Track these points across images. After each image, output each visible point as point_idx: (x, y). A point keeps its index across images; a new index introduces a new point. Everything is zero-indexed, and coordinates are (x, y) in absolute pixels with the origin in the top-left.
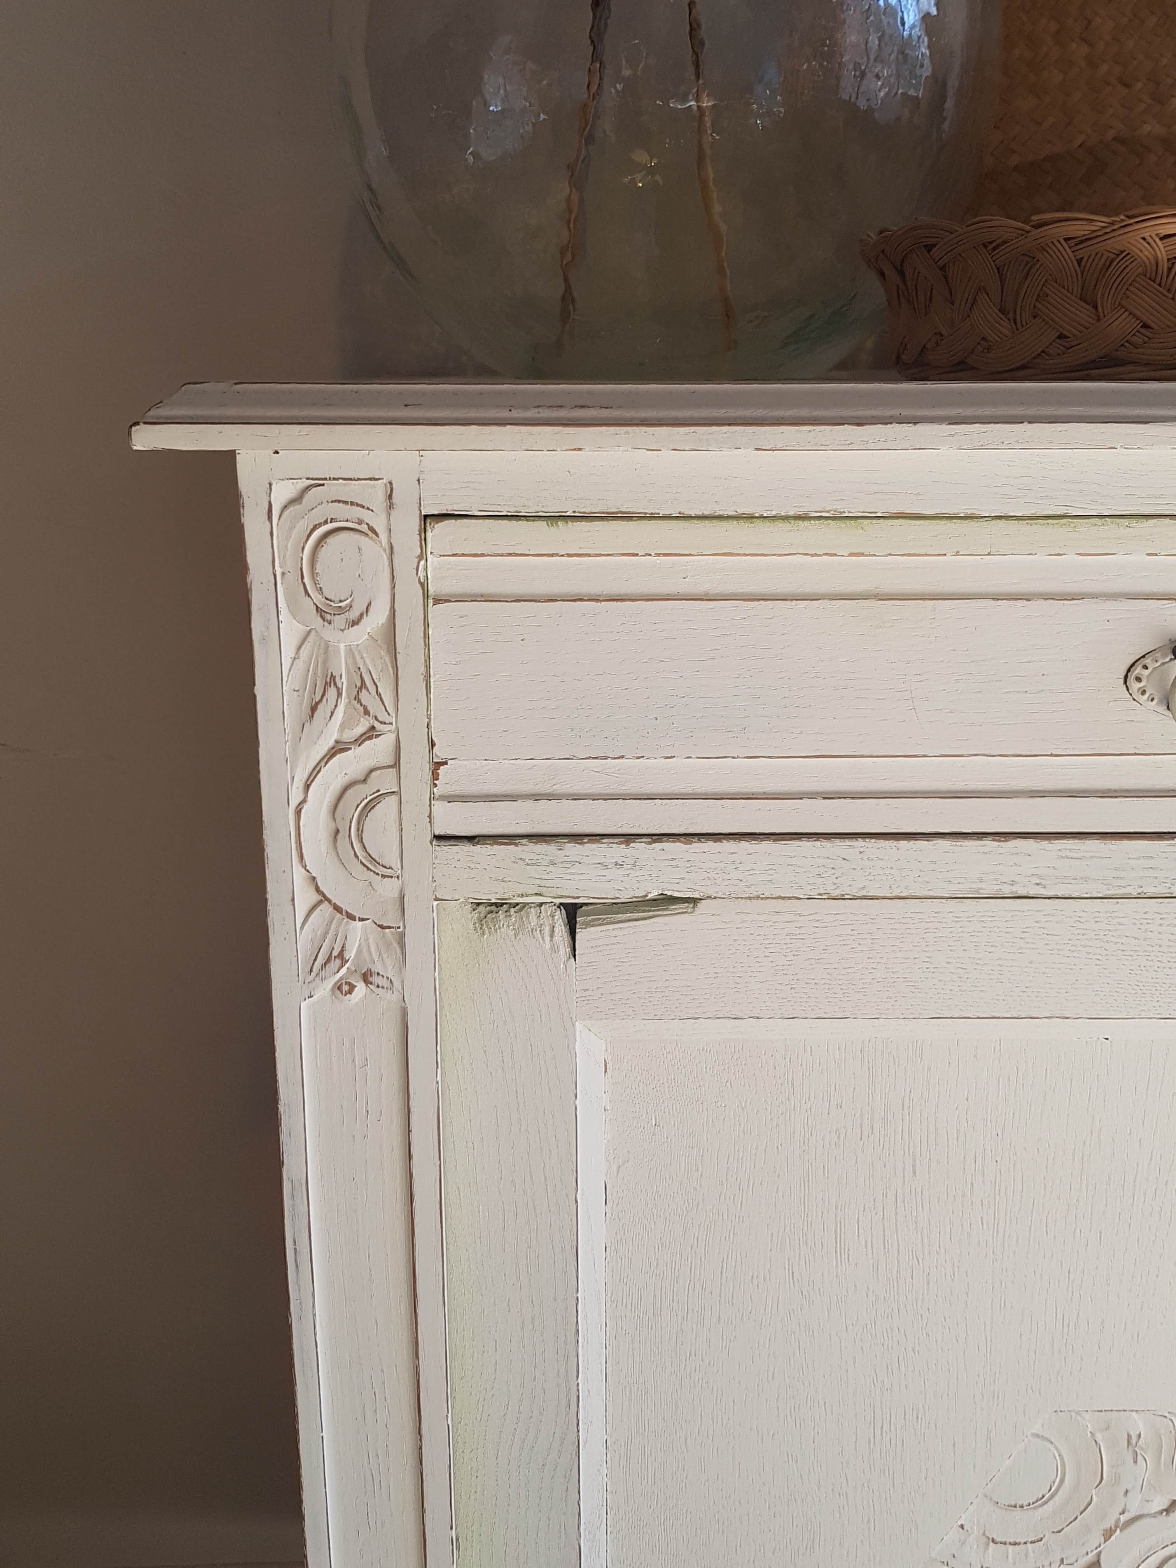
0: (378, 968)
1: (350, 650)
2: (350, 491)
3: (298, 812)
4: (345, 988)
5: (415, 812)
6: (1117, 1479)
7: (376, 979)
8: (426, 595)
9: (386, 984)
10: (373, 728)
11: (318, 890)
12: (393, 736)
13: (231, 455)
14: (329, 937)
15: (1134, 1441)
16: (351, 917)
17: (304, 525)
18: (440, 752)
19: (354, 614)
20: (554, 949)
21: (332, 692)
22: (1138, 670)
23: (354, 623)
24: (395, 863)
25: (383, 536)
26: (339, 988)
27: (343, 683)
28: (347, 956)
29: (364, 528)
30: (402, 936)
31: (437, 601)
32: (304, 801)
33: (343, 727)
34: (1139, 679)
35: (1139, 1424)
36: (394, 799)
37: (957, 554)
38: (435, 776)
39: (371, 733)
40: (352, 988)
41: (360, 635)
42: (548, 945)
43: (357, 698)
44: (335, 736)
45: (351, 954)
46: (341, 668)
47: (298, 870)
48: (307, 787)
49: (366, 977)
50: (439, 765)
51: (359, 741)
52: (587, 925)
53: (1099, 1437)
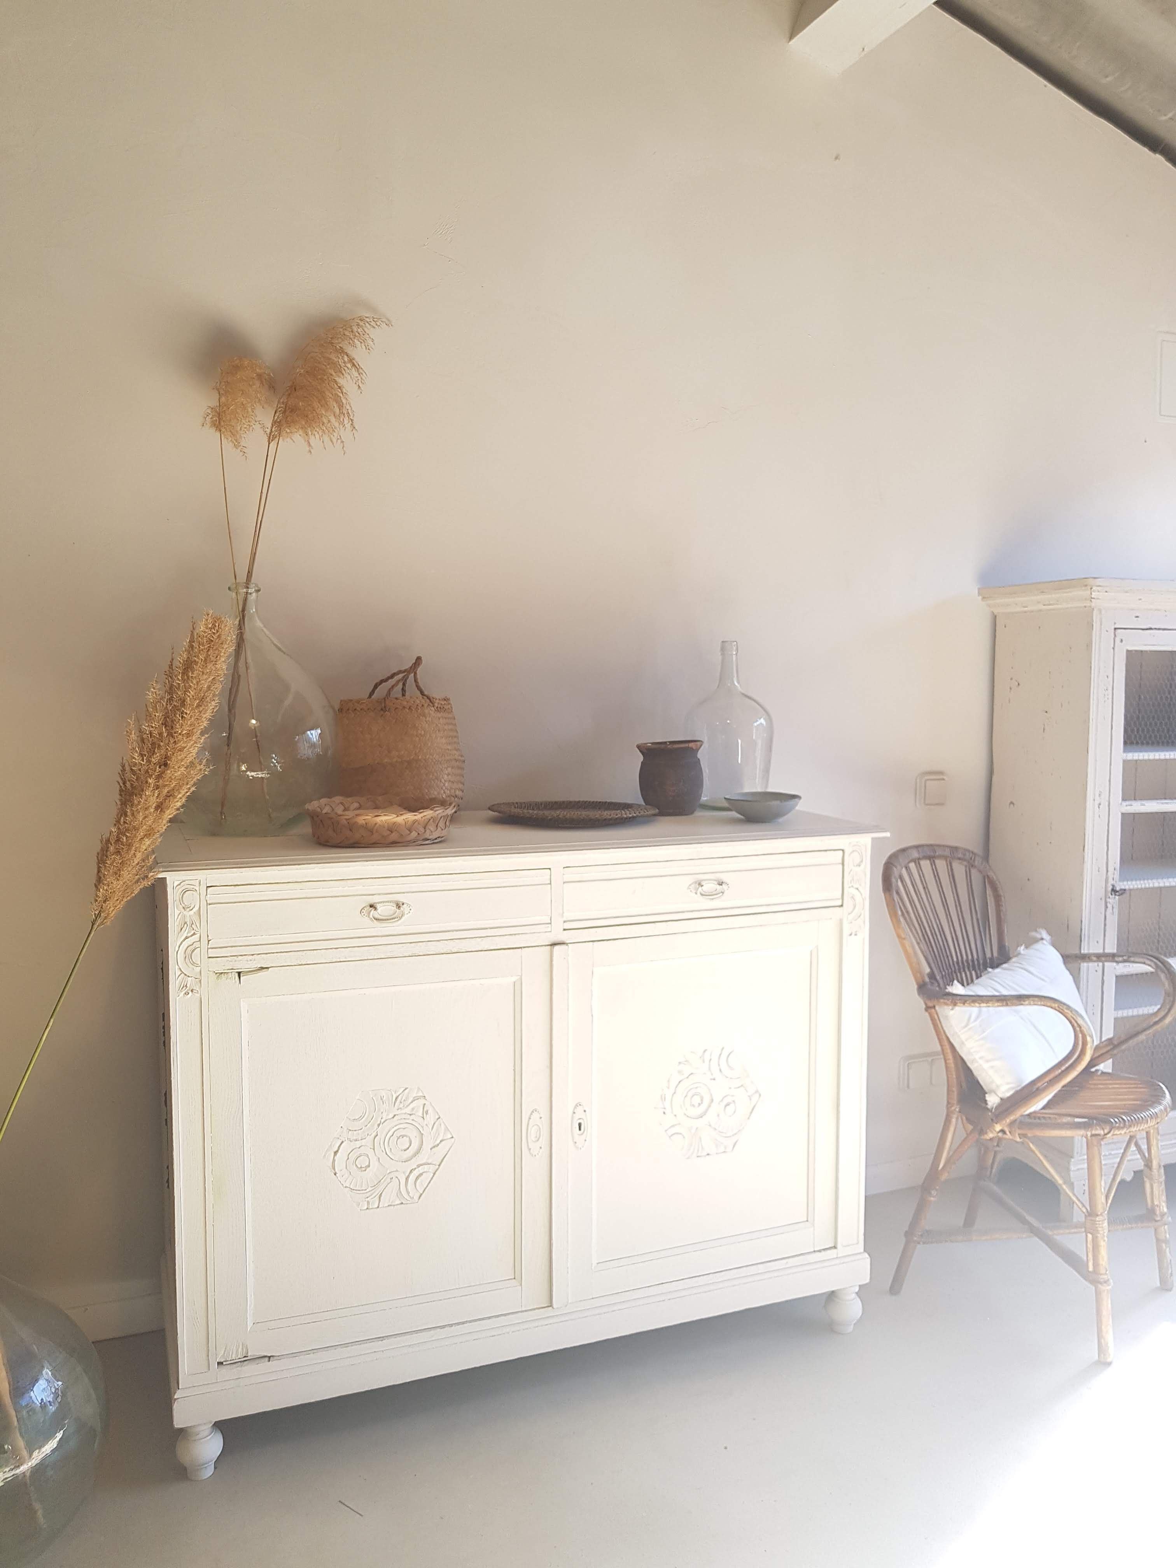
0: (195, 988)
1: (190, 916)
2: (190, 882)
3: (177, 953)
4: (187, 993)
5: (204, 951)
6: (379, 1110)
7: (194, 991)
8: (207, 903)
9: (196, 991)
10: (194, 933)
11: (181, 971)
12: (199, 935)
13: (165, 878)
14: (184, 981)
15: (382, 1097)
16: (188, 976)
17: (180, 890)
18: (210, 938)
19: (191, 908)
20: (235, 982)
21: (186, 925)
22: (363, 910)
23: (191, 910)
24: (199, 963)
25: (198, 892)
26: (186, 994)
27: (188, 923)
28: (187, 986)
29: (194, 890)
30: (201, 980)
31: (210, 904)
32: (178, 950)
33: (188, 933)
34: (363, 912)
35: (383, 1093)
36: (199, 948)
37: (323, 888)
38: (208, 943)
39: (194, 934)
40: (188, 993)
41: (192, 913)
42: (234, 981)
43: (191, 926)
44: (186, 935)
45: (188, 985)
46: (188, 920)
47: (177, 967)
48: (179, 947)
49: (192, 991)
50: (209, 941)
51: (192, 936)
52: (243, 976)
53: (374, 1098)
